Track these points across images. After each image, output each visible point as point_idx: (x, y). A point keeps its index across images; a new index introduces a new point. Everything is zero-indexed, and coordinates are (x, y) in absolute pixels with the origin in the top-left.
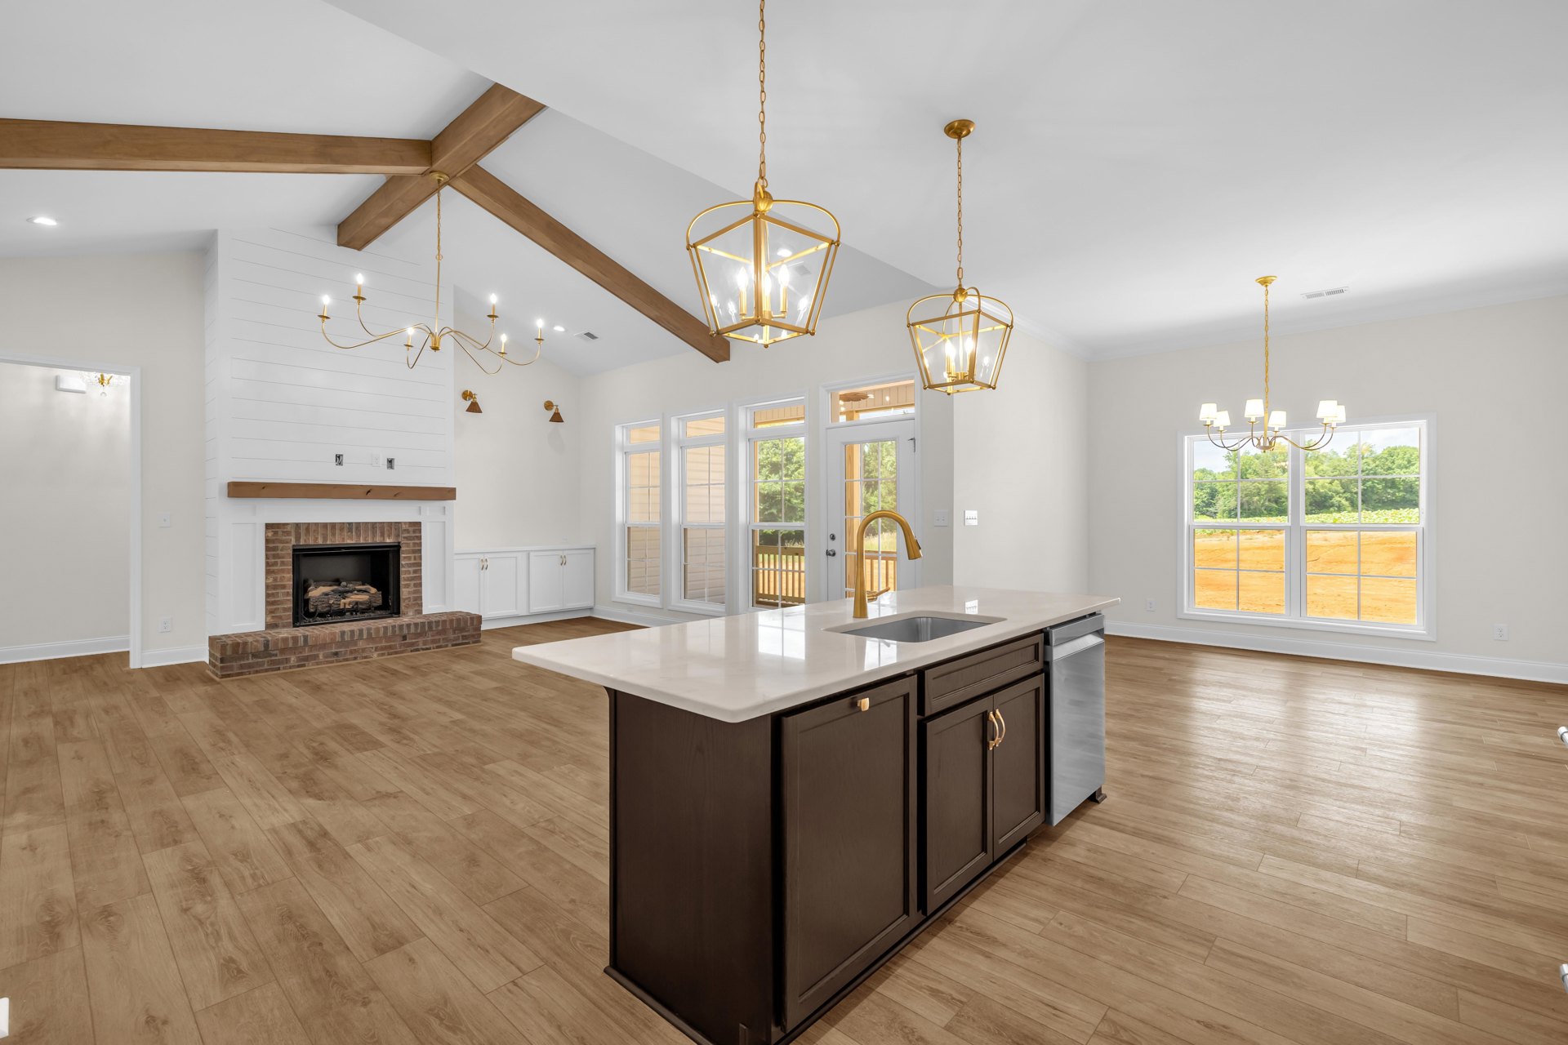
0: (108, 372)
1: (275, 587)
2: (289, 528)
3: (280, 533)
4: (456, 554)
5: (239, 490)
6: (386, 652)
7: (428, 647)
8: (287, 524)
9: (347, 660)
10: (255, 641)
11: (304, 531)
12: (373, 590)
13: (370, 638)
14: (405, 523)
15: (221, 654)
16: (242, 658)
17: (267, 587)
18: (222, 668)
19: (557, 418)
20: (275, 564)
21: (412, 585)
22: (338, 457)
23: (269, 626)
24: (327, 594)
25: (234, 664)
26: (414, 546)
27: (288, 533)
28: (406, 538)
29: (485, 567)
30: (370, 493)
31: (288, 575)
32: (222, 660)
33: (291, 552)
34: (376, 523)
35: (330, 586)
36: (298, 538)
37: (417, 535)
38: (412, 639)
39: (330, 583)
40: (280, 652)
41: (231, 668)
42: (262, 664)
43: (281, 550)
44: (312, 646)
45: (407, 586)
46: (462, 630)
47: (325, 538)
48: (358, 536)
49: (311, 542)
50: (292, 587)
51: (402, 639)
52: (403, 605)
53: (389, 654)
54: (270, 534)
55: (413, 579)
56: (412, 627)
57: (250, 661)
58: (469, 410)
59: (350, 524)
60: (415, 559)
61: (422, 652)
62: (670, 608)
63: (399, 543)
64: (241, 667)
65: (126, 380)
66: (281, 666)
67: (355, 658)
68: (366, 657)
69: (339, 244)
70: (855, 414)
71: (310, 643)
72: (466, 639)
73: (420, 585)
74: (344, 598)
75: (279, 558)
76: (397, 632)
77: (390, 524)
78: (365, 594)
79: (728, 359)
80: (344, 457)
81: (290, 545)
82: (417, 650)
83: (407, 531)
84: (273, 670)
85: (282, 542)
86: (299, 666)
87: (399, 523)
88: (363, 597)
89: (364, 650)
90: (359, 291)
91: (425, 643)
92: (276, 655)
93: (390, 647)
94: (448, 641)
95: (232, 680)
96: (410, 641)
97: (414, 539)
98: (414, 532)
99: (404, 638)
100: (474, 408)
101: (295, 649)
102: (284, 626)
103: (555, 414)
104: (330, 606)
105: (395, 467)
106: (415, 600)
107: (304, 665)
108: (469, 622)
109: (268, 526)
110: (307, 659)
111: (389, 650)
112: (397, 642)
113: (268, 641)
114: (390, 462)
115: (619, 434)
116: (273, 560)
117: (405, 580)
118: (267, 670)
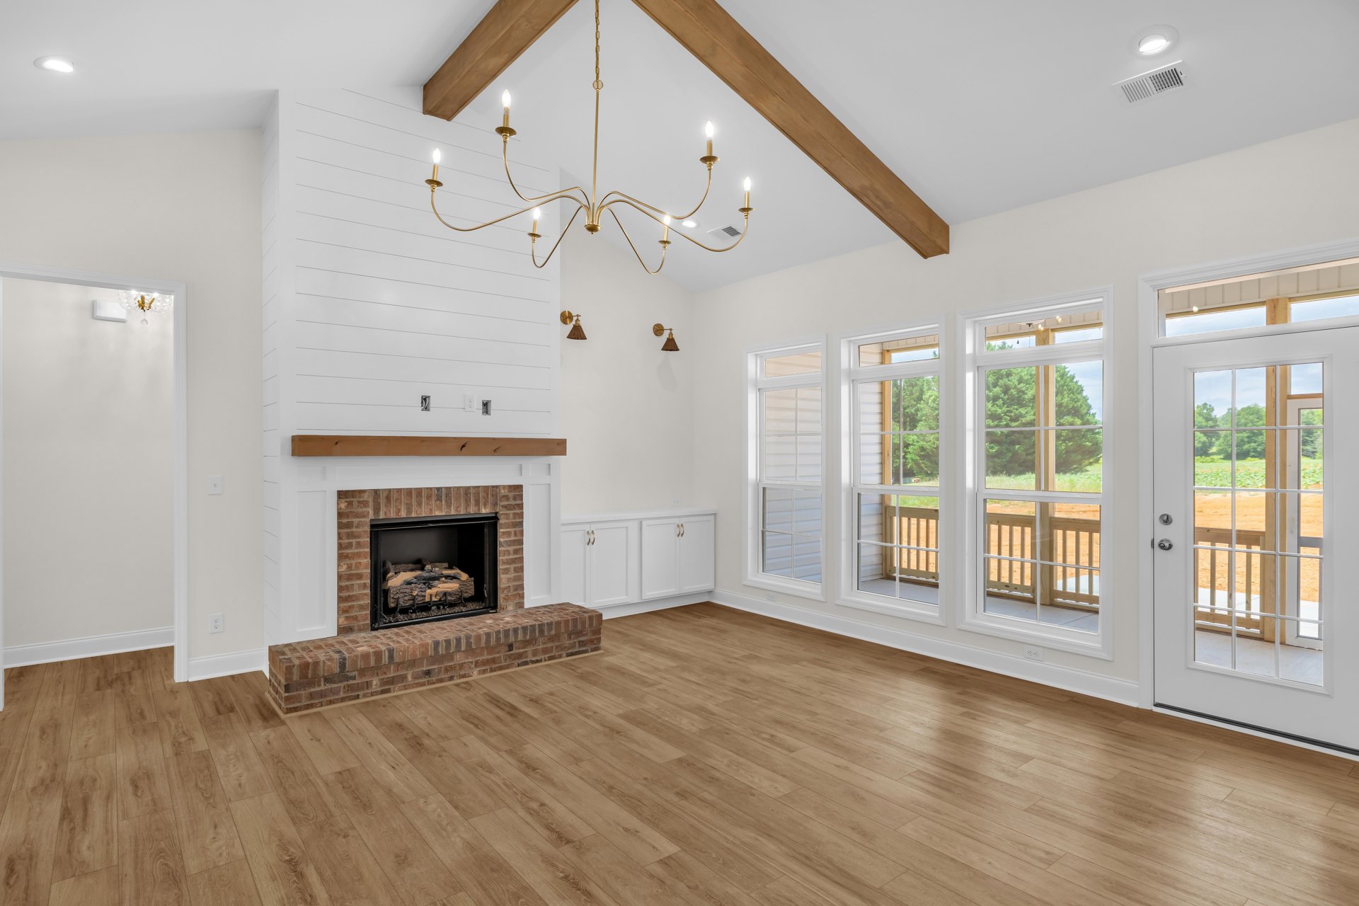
0: (150, 290)
1: (350, 577)
2: (365, 497)
3: (355, 504)
4: (563, 525)
5: (306, 446)
6: (488, 667)
7: (538, 658)
8: (363, 491)
9: (441, 681)
10: (329, 660)
11: (385, 500)
12: (464, 576)
13: (470, 650)
14: (504, 487)
15: (286, 679)
16: (312, 683)
17: (340, 577)
18: (287, 699)
19: (671, 346)
20: (350, 546)
21: (512, 570)
22: (425, 399)
23: (342, 630)
24: (409, 583)
25: (303, 692)
26: (514, 518)
27: (365, 504)
28: (505, 507)
29: (592, 541)
30: (464, 447)
31: (366, 560)
32: (287, 688)
33: (368, 529)
34: (469, 488)
35: (412, 570)
36: (377, 510)
37: (518, 502)
38: (519, 648)
39: (411, 566)
40: (359, 674)
41: (298, 698)
42: (336, 692)
43: (357, 527)
44: (399, 664)
45: (506, 571)
46: (580, 633)
47: (409, 510)
48: (449, 505)
49: (392, 515)
50: (369, 576)
51: (507, 649)
52: (501, 596)
53: (492, 670)
54: (343, 506)
55: (513, 561)
56: (520, 632)
57: (323, 687)
58: (570, 337)
59: (439, 489)
60: (515, 535)
61: (531, 666)
62: (838, 602)
63: (496, 513)
64: (311, 696)
65: (170, 300)
66: (361, 693)
67: (451, 678)
68: (464, 676)
69: (427, 111)
70: (1051, 334)
71: (397, 660)
72: (584, 646)
73: (522, 569)
74: (430, 588)
75: (355, 538)
76: (502, 641)
77: (486, 488)
78: (453, 583)
79: (944, 250)
80: (431, 398)
81: (368, 520)
82: (526, 663)
83: (507, 498)
84: (350, 698)
85: (357, 515)
86: (383, 692)
87: (497, 487)
88: (452, 586)
89: (461, 666)
90: (506, 117)
91: (535, 653)
92: (354, 678)
93: (493, 661)
94: (562, 650)
95: (300, 717)
96: (517, 651)
97: (514, 509)
98: (515, 498)
99: (510, 647)
100: (577, 334)
101: (377, 669)
102: (360, 630)
103: (668, 339)
104: (414, 599)
105: (492, 412)
106: (516, 590)
107: (388, 691)
108: (587, 623)
109: (342, 495)
110: (392, 681)
111: (491, 665)
112: (502, 654)
113: (344, 659)
114: (486, 405)
115: (752, 367)
116: (347, 541)
117: (504, 563)
118: (343, 700)
